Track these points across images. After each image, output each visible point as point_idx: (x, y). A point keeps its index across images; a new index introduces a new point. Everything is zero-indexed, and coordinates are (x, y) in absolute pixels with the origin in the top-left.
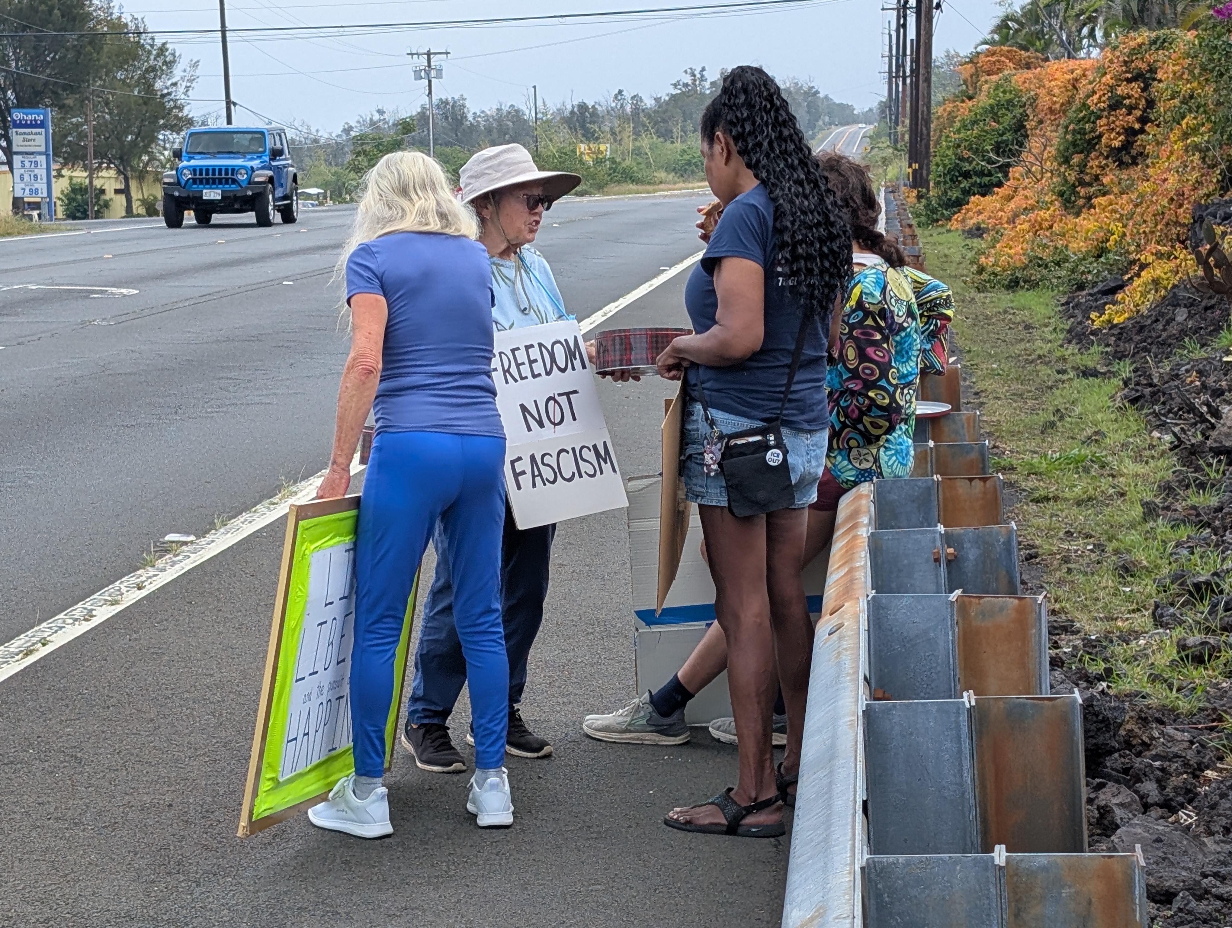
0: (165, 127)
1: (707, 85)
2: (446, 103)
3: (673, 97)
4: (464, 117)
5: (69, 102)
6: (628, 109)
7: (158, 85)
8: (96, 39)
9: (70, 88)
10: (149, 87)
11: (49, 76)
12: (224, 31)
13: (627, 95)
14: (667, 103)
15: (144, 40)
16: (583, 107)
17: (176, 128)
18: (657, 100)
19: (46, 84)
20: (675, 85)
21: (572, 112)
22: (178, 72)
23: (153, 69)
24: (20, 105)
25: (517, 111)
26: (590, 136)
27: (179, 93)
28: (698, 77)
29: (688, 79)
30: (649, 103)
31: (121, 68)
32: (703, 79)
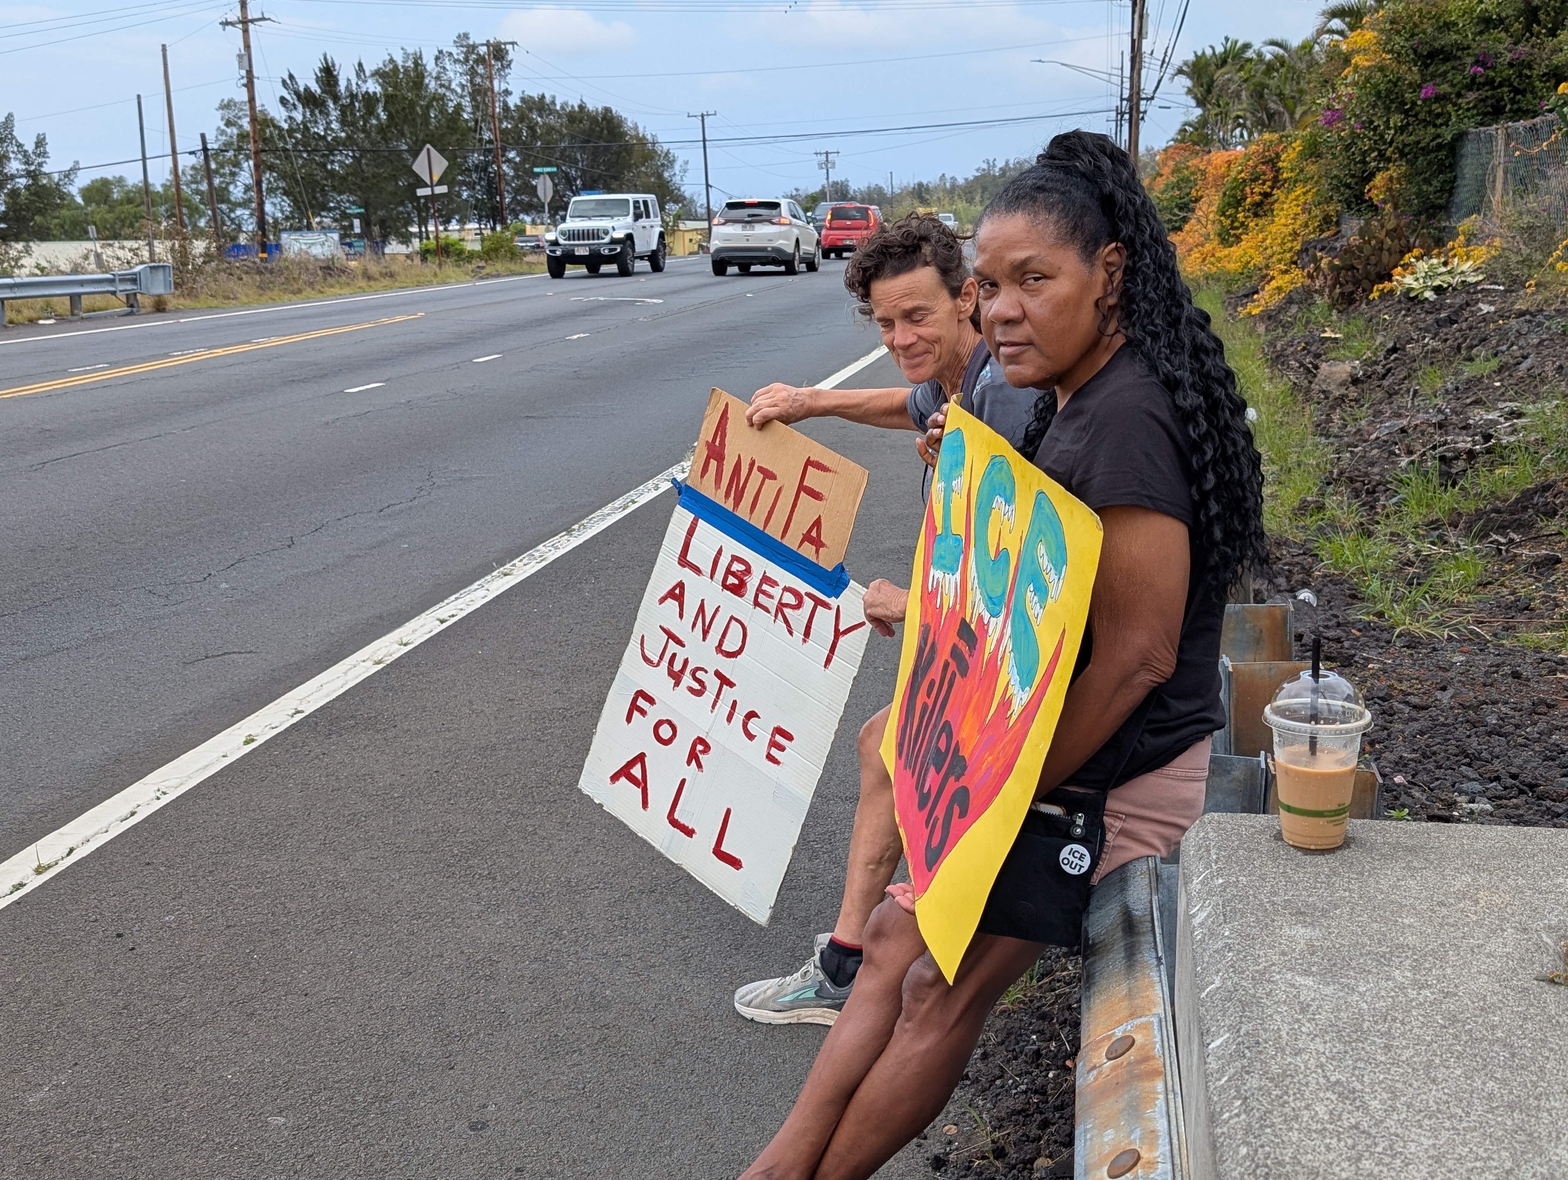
0: (669, 201)
1: (997, 169)
2: (837, 183)
3: (976, 178)
4: (847, 192)
6: (948, 185)
7: (666, 175)
8: (628, 149)
9: (616, 178)
10: (660, 176)
11: (602, 170)
12: (704, 140)
13: (948, 176)
14: (973, 181)
15: (658, 148)
17: (676, 202)
18: (966, 179)
19: (600, 176)
20: (977, 170)
22: (677, 167)
23: (663, 165)
24: (585, 190)
25: (880, 188)
26: (924, 202)
27: (677, 179)
28: (991, 164)
29: (985, 166)
30: (961, 181)
31: (644, 165)
32: (994, 166)
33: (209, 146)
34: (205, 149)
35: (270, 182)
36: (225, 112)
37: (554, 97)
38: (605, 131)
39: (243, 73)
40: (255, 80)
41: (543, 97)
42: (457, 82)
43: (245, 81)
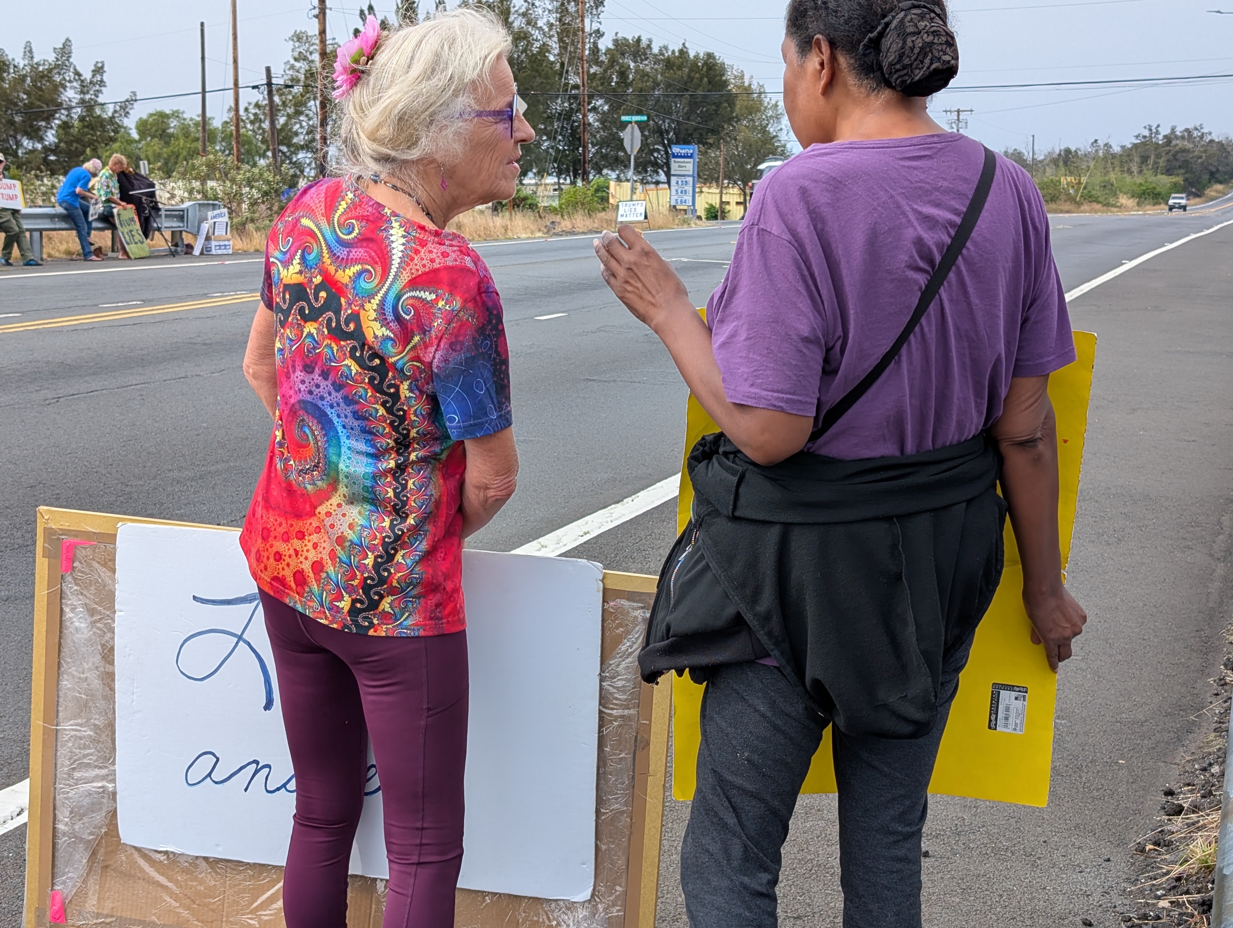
1: (1160, 137)
3: (1135, 146)
5: (711, 141)
6: (1101, 153)
7: (770, 130)
8: (731, 99)
9: (711, 132)
10: (764, 131)
11: (699, 123)
13: (1101, 143)
14: (1131, 149)
16: (1068, 151)
18: (1123, 147)
19: (696, 129)
21: (1060, 155)
24: (677, 143)
25: (1020, 153)
28: (1153, 131)
29: (1146, 133)
30: (1116, 149)
31: (747, 118)
32: (1157, 133)
33: (274, 81)
34: (269, 84)
36: (296, 45)
37: (650, 41)
38: (706, 79)
40: (327, 11)
41: (639, 40)
42: (545, 20)
43: (316, 11)
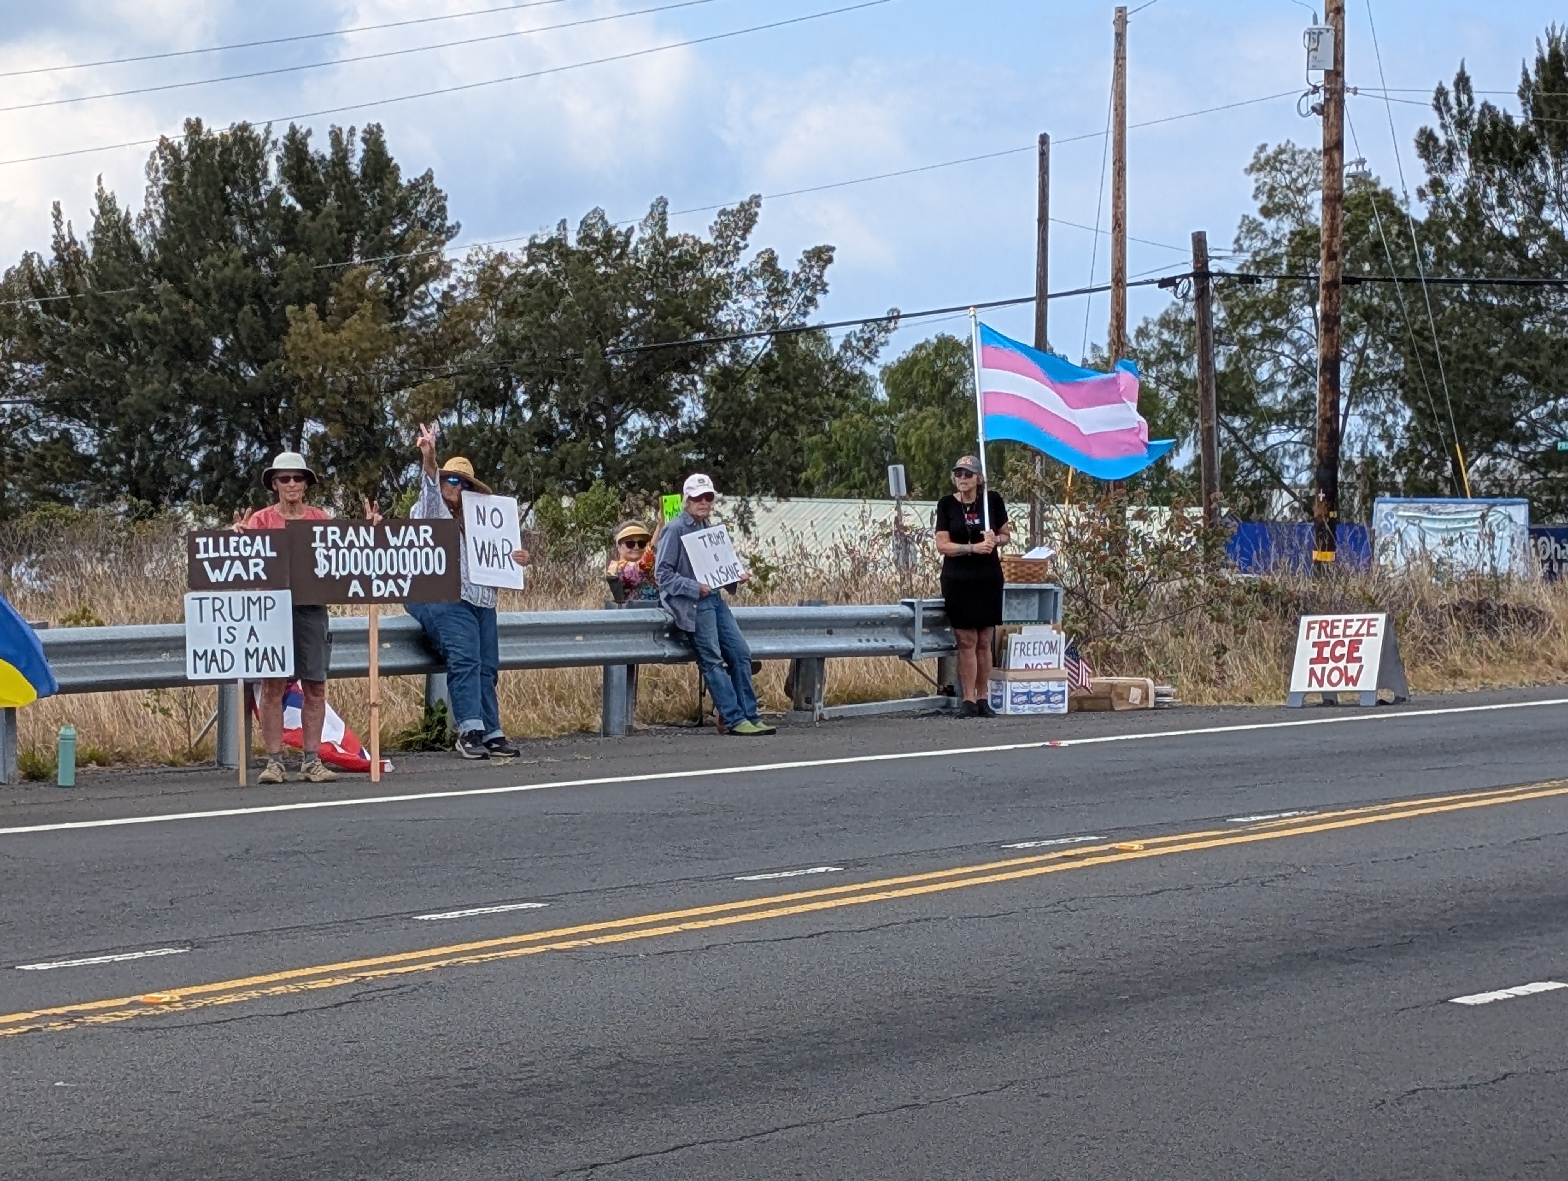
33: (1213, 267)
34: (1201, 274)
35: (1363, 360)
36: (1265, 178)
39: (1318, 78)
40: (1347, 96)
43: (1319, 98)
